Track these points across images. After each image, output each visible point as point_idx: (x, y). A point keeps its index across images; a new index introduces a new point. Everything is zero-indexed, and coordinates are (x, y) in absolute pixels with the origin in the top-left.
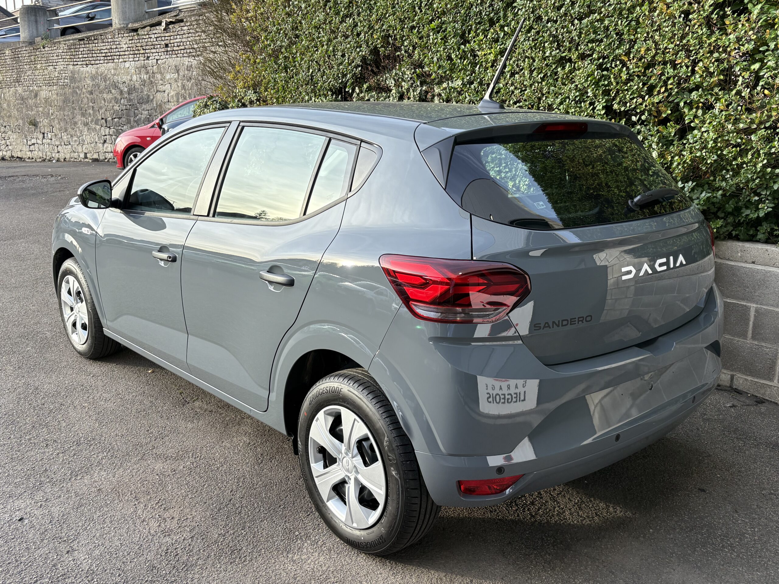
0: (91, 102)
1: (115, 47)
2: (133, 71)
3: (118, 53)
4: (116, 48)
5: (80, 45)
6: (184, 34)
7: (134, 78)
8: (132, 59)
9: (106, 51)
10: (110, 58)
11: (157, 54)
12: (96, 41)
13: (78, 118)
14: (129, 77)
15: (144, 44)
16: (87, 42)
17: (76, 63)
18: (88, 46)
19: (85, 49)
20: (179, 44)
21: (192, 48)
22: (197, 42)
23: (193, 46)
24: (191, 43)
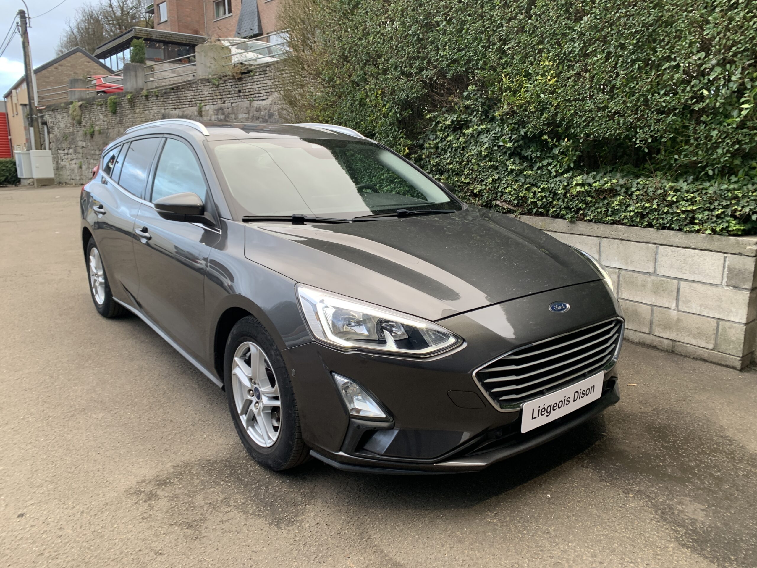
1: (198, 93)
3: (201, 99)
4: (199, 95)
5: (170, 93)
6: (254, 82)
7: (213, 118)
8: (211, 103)
9: (190, 97)
10: (194, 102)
11: (231, 99)
12: (183, 90)
14: (209, 118)
15: (221, 91)
16: (176, 91)
17: (166, 108)
18: (176, 93)
19: (174, 96)
20: (249, 90)
21: (261, 93)
22: (265, 88)
23: (261, 92)
24: (260, 89)
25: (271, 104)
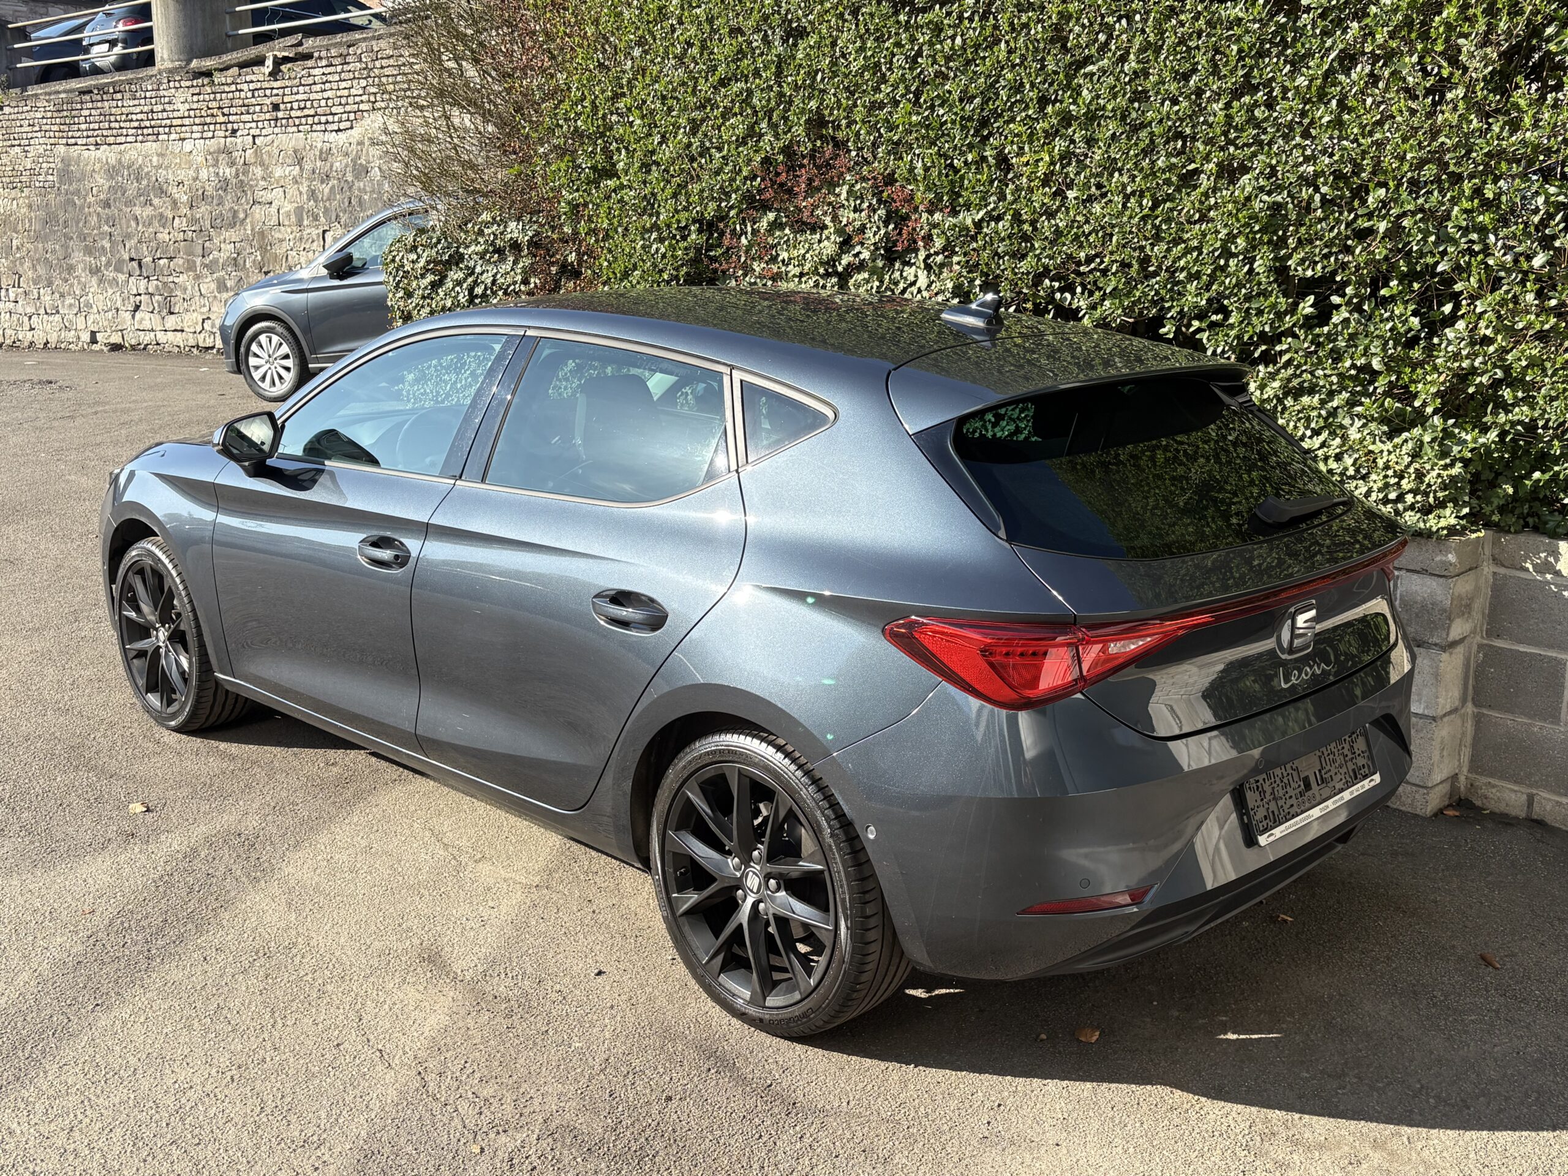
0: (107, 223)
1: (160, 108)
2: (199, 159)
3: (168, 122)
4: (164, 111)
5: (82, 103)
6: (315, 83)
7: (204, 174)
8: (198, 135)
9: (139, 117)
10: (150, 131)
11: (254, 125)
12: (119, 96)
13: (77, 256)
14: (192, 173)
15: (227, 103)
16: (99, 98)
17: (73, 141)
18: (99, 104)
19: (93, 112)
20: (302, 105)
21: (331, 114)
22: (343, 101)
23: (334, 110)
24: (330, 103)
25: (360, 143)
